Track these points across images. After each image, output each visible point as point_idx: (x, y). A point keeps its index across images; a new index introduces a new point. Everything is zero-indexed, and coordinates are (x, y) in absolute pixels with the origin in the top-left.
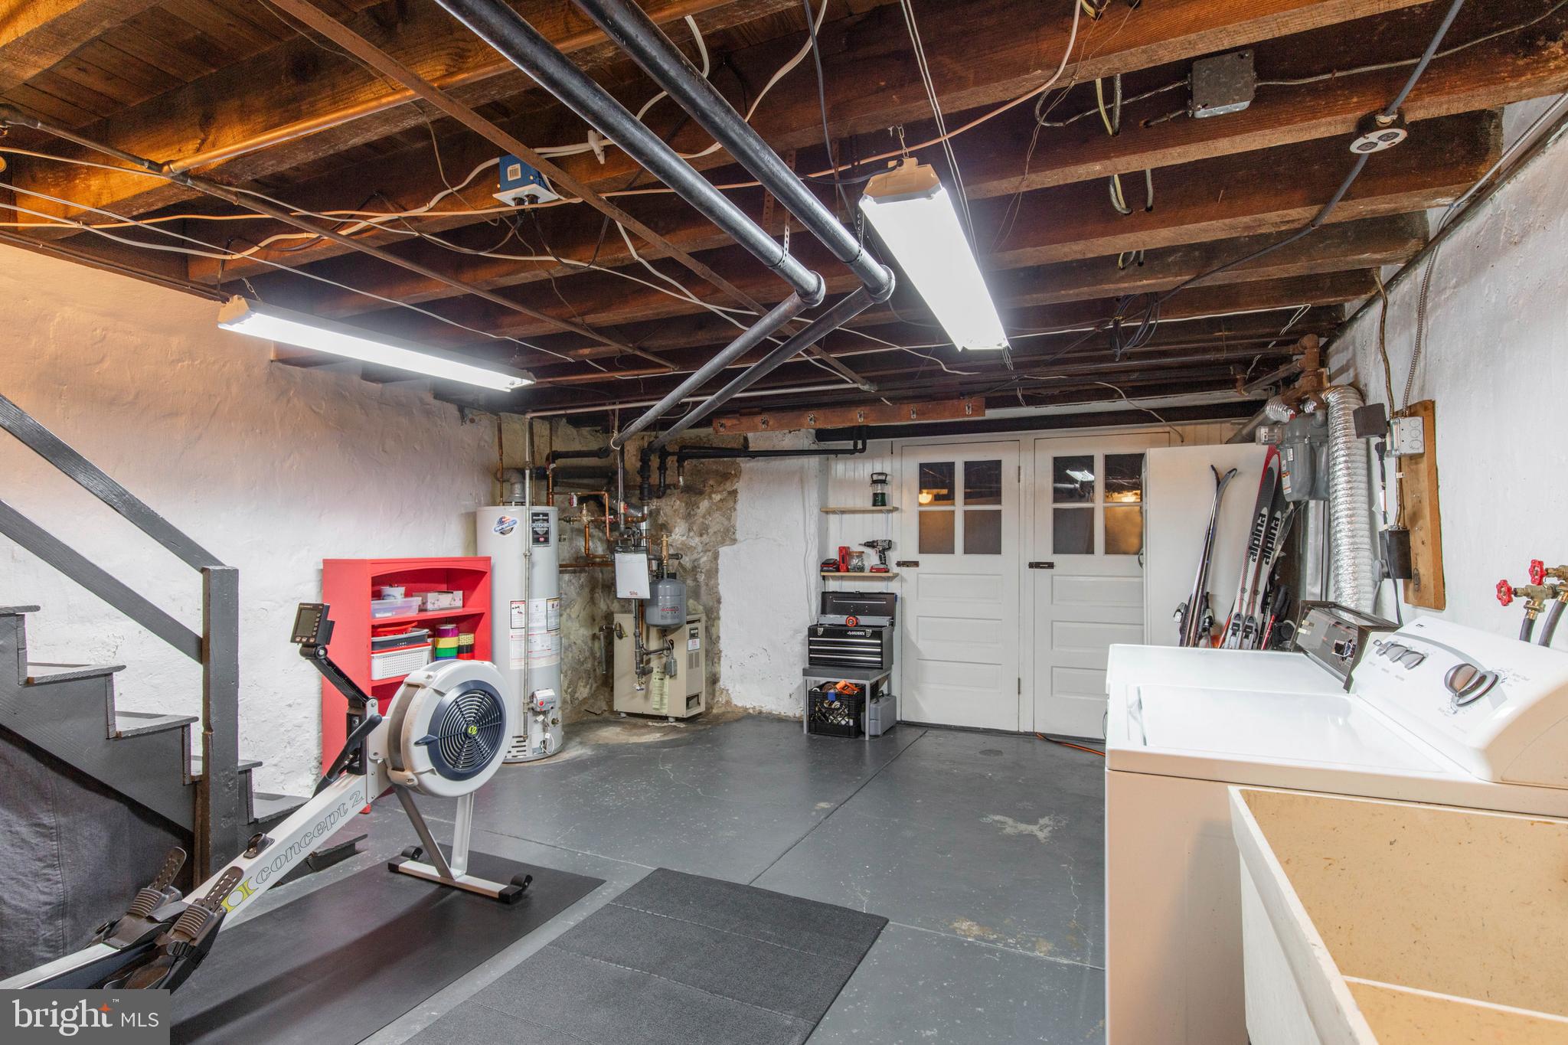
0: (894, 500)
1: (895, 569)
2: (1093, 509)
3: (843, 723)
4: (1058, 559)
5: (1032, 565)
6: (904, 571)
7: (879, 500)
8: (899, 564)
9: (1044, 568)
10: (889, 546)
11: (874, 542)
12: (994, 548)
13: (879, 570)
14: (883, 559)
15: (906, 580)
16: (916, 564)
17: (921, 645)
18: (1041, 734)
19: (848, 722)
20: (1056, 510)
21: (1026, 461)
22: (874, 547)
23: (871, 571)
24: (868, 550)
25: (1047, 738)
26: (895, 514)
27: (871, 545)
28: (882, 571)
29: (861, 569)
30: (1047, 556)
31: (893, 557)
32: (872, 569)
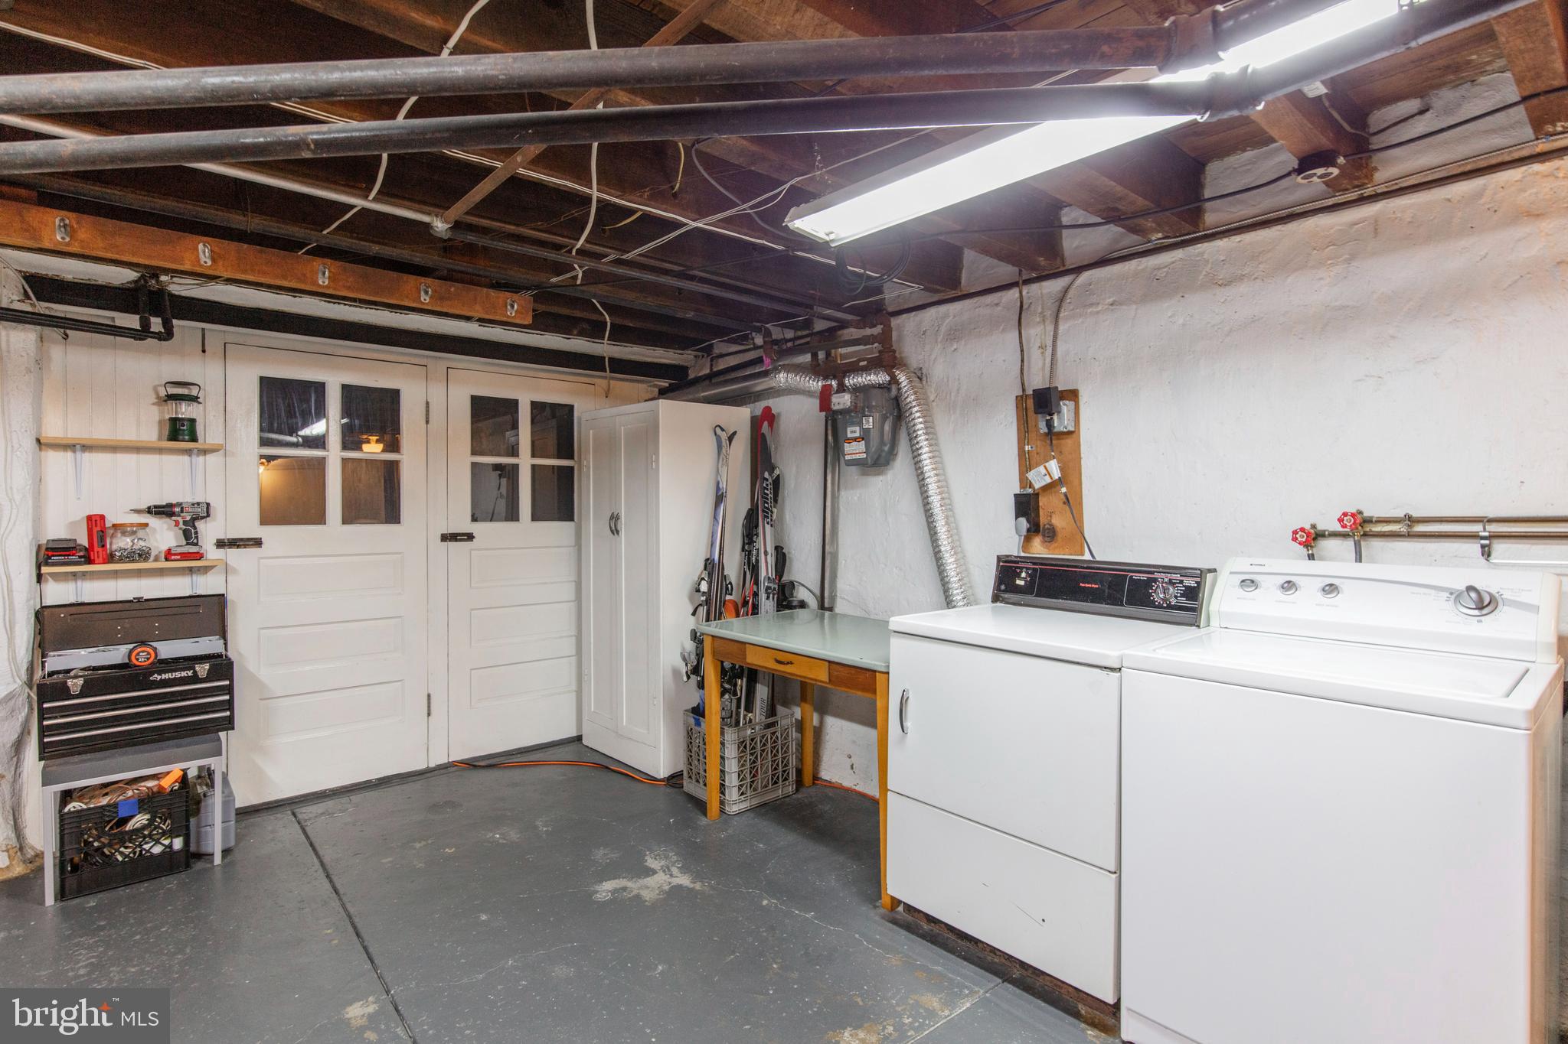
0: (210, 432)
1: (212, 553)
2: (517, 466)
3: (157, 850)
4: (478, 529)
5: (445, 538)
6: (233, 555)
7: (180, 432)
8: (221, 544)
9: (461, 540)
10: (205, 511)
11: (171, 505)
12: (392, 514)
13: (185, 556)
14: (190, 535)
15: (235, 571)
16: (257, 543)
17: (264, 674)
18: (461, 762)
19: (170, 846)
20: (474, 465)
21: (437, 393)
22: (171, 514)
23: (167, 559)
24: (154, 522)
25: (472, 765)
26: (211, 458)
27: (164, 511)
28: (189, 557)
29: (144, 555)
30: (465, 525)
31: (209, 532)
32: (169, 555)
